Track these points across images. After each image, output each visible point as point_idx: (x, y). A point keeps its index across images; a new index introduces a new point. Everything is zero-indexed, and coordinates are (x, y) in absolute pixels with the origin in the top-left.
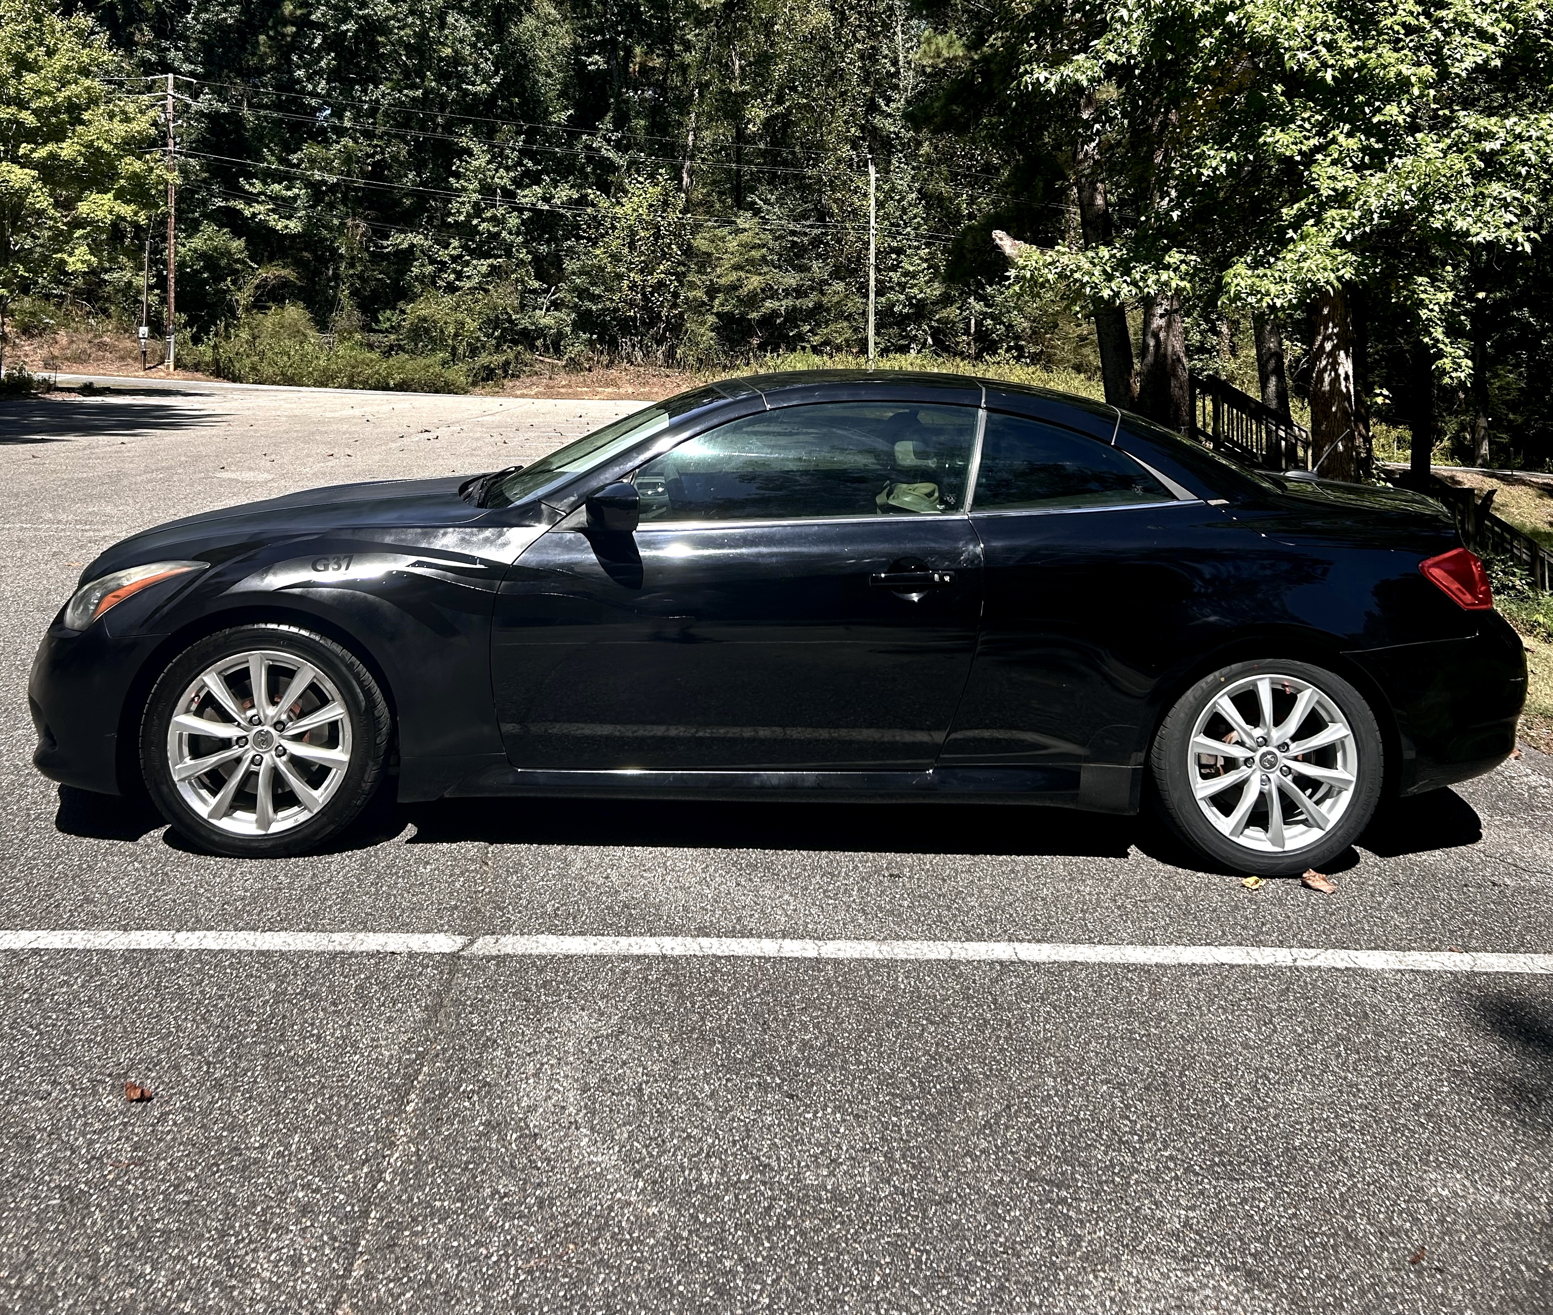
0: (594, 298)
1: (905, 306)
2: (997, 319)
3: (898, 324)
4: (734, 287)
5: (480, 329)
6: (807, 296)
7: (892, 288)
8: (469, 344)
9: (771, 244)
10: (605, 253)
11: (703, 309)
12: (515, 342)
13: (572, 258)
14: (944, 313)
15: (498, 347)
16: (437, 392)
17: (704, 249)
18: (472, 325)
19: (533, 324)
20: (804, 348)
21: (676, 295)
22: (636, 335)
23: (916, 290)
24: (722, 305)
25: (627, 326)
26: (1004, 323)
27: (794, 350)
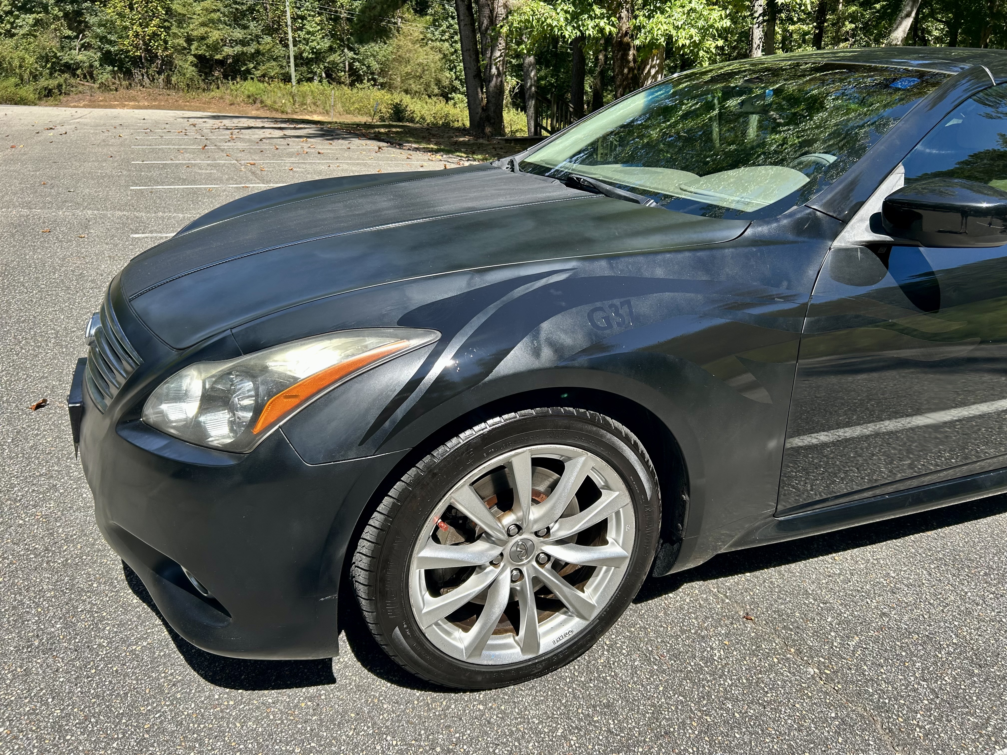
0: (110, 42)
1: (309, 53)
2: (361, 62)
3: (307, 64)
4: (203, 38)
5: (36, 62)
6: (249, 45)
7: (300, 41)
8: (31, 73)
9: (222, 9)
10: (114, 12)
11: (185, 52)
12: (63, 72)
13: (91, 15)
14: (331, 58)
15: (51, 74)
16: (16, 104)
17: (180, 11)
18: (30, 60)
19: (72, 59)
20: (252, 79)
21: (166, 42)
22: (143, 68)
23: (315, 43)
24: (197, 49)
25: (136, 62)
26: (365, 65)
27: (246, 79)
